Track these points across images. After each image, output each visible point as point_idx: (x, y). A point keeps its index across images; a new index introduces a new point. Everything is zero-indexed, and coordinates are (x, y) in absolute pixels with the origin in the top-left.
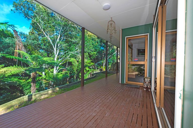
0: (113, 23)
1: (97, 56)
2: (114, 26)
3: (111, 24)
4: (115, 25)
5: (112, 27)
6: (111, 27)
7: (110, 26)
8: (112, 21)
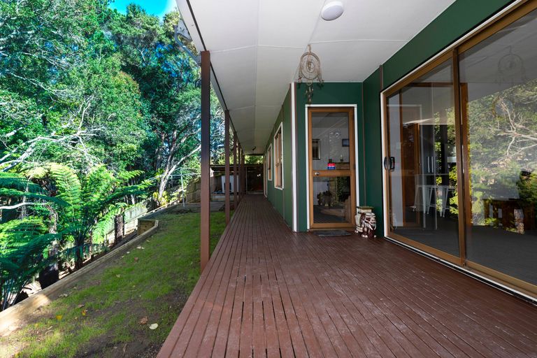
0: (314, 58)
1: (139, 156)
2: (317, 67)
3: (309, 63)
4: (319, 67)
5: (312, 70)
6: (310, 69)
7: (305, 69)
8: (311, 54)
